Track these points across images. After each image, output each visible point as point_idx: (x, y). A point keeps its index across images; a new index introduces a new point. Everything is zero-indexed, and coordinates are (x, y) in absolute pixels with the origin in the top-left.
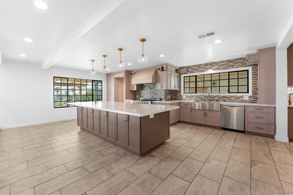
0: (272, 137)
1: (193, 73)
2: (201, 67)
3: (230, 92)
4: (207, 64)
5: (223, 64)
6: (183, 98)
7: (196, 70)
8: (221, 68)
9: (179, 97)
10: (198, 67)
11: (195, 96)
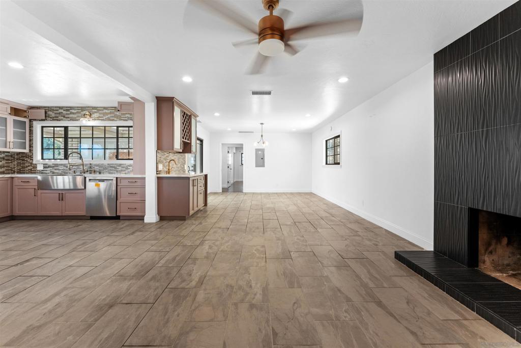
0: (141, 218)
1: (58, 120)
2: (73, 111)
3: (119, 158)
4: (83, 109)
5: (107, 111)
6: (38, 169)
7: (64, 117)
8: (104, 118)
9: (30, 168)
10: (67, 110)
11: (62, 165)
